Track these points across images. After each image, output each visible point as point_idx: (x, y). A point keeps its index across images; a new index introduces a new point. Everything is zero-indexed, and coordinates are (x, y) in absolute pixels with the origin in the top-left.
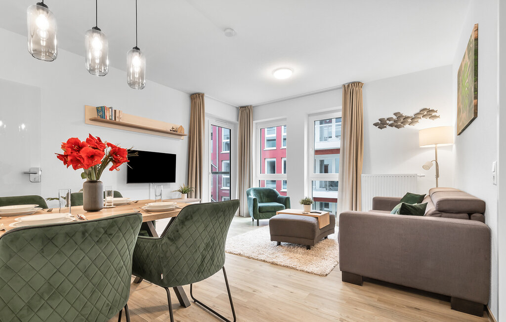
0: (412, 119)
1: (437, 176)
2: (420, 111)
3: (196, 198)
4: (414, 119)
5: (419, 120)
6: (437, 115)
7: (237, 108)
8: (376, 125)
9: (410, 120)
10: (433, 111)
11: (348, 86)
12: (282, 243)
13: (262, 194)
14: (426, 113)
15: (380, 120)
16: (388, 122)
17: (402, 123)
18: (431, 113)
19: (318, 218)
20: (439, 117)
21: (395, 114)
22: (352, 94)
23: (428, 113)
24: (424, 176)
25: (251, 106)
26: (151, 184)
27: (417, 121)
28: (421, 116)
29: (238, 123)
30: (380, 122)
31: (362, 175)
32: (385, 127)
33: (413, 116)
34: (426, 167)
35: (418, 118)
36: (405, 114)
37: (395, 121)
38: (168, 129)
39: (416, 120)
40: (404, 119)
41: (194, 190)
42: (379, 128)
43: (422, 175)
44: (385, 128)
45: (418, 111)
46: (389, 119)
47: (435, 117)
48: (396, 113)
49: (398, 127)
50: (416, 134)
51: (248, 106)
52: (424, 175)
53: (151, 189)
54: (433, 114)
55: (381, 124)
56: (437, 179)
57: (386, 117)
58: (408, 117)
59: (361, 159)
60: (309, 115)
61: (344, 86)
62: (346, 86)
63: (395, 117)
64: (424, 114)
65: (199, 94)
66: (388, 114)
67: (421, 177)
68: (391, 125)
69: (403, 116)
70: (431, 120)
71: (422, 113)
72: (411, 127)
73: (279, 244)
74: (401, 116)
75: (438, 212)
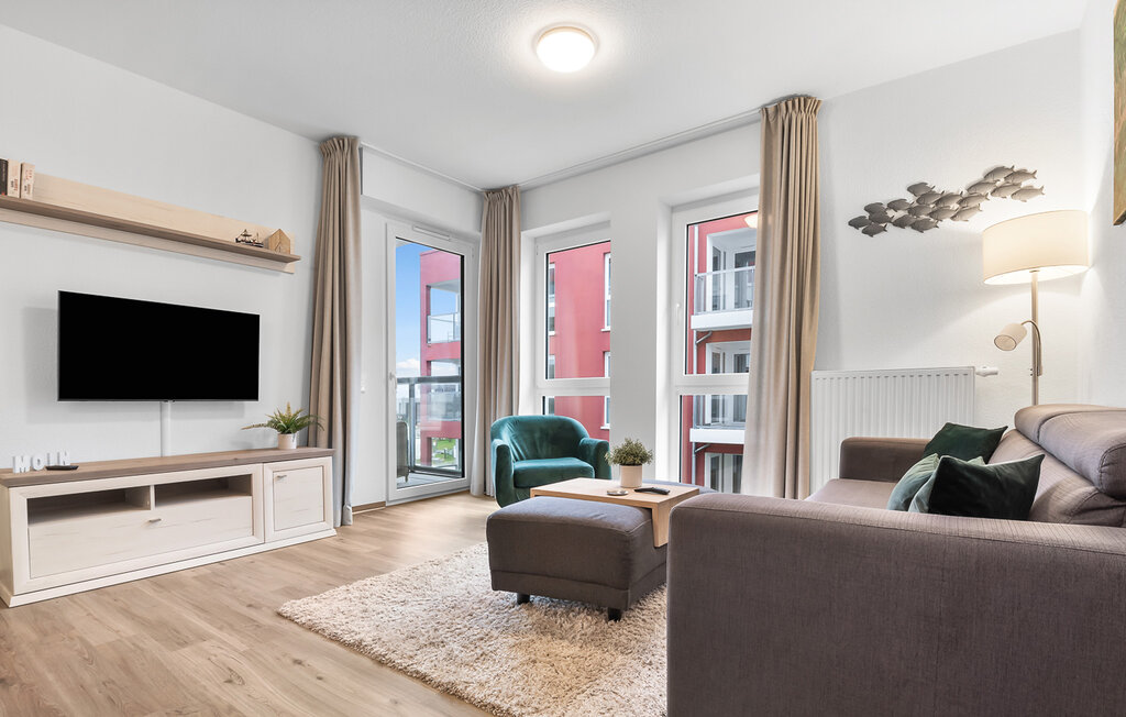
0: (960, 203)
1: (1037, 370)
2: (986, 176)
3: (330, 445)
4: (967, 201)
5: (983, 204)
6: (1037, 186)
7: (477, 193)
8: (855, 223)
9: (954, 206)
10: (1023, 173)
11: (777, 109)
12: (534, 599)
13: (537, 435)
14: (1002, 180)
15: (867, 209)
16: (891, 213)
17: (931, 214)
18: (1016, 181)
19: (650, 510)
20: (1040, 191)
21: (912, 189)
22: (787, 133)
23: (1009, 180)
24: (996, 374)
25: (515, 187)
26: (169, 404)
27: (977, 208)
28: (989, 191)
29: (481, 235)
30: (867, 215)
31: (815, 374)
32: (884, 229)
33: (965, 193)
34: (1005, 342)
35: (980, 196)
36: (941, 185)
37: (911, 210)
38: (229, 236)
39: (972, 204)
40: (937, 203)
41: (324, 422)
42: (864, 232)
43: (989, 369)
44: (883, 234)
45: (979, 177)
46: (894, 205)
47: (1030, 191)
48: (915, 186)
49: (920, 227)
50: (974, 245)
51: (506, 188)
52: (995, 369)
53: (168, 421)
54: (1025, 183)
55: (872, 221)
56: (1035, 381)
57: (884, 198)
58: (950, 197)
59: (810, 327)
60: (673, 209)
61: (765, 109)
62: (771, 109)
63: (911, 199)
64: (998, 184)
65: (341, 138)
66: (892, 189)
67: (986, 375)
68: (900, 223)
69: (934, 194)
70: (1017, 202)
71: (990, 180)
72: (958, 225)
73: (524, 600)
74: (931, 193)
75: (1109, 501)
